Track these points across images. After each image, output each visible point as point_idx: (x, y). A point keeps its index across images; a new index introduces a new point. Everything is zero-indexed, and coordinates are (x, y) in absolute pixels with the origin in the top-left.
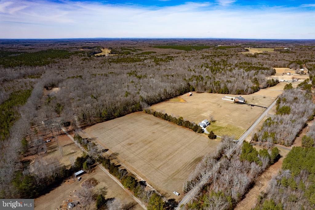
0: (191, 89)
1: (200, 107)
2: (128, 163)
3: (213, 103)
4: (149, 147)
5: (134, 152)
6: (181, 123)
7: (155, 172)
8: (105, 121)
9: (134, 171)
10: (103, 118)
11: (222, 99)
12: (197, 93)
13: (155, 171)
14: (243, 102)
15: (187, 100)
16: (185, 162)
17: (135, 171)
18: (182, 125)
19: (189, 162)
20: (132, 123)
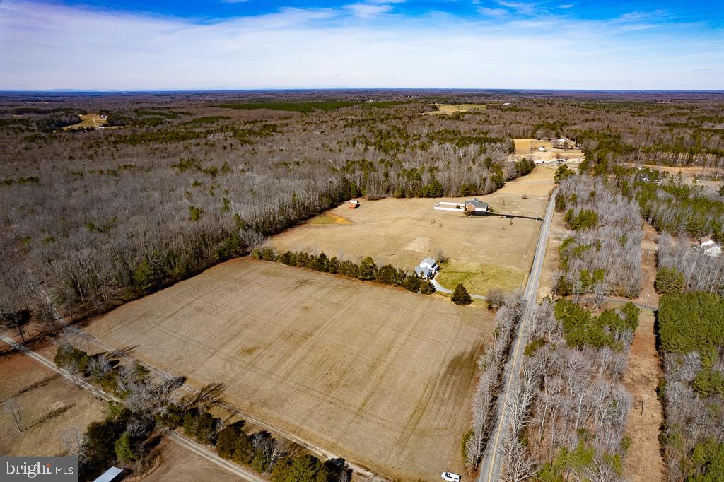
0: (353, 192)
1: (392, 230)
2: (265, 410)
3: (419, 220)
4: (311, 349)
5: (271, 372)
6: (371, 273)
7: (358, 423)
8: (147, 295)
9: (294, 432)
10: (140, 286)
11: (435, 208)
12: (369, 200)
13: (356, 419)
14: (485, 210)
15: (352, 218)
16: (427, 377)
17: (297, 431)
18: (372, 279)
19: (438, 375)
20: (232, 290)
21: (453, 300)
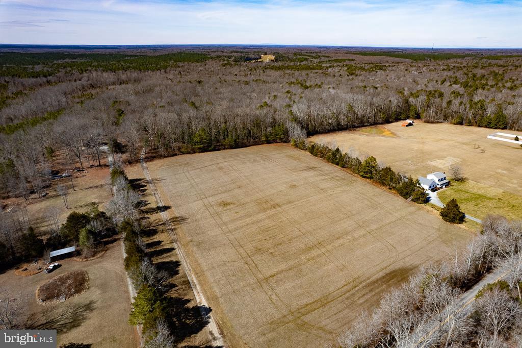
0: (412, 113)
1: (427, 148)
3: (463, 144)
4: (269, 217)
5: (225, 224)
6: (371, 172)
11: (489, 137)
12: (425, 122)
15: (398, 133)
18: (371, 178)
21: (442, 214)
